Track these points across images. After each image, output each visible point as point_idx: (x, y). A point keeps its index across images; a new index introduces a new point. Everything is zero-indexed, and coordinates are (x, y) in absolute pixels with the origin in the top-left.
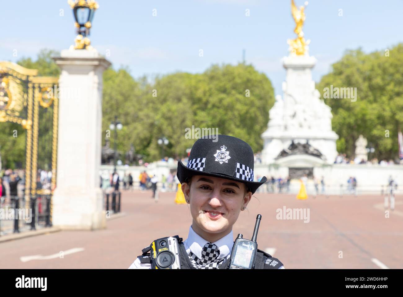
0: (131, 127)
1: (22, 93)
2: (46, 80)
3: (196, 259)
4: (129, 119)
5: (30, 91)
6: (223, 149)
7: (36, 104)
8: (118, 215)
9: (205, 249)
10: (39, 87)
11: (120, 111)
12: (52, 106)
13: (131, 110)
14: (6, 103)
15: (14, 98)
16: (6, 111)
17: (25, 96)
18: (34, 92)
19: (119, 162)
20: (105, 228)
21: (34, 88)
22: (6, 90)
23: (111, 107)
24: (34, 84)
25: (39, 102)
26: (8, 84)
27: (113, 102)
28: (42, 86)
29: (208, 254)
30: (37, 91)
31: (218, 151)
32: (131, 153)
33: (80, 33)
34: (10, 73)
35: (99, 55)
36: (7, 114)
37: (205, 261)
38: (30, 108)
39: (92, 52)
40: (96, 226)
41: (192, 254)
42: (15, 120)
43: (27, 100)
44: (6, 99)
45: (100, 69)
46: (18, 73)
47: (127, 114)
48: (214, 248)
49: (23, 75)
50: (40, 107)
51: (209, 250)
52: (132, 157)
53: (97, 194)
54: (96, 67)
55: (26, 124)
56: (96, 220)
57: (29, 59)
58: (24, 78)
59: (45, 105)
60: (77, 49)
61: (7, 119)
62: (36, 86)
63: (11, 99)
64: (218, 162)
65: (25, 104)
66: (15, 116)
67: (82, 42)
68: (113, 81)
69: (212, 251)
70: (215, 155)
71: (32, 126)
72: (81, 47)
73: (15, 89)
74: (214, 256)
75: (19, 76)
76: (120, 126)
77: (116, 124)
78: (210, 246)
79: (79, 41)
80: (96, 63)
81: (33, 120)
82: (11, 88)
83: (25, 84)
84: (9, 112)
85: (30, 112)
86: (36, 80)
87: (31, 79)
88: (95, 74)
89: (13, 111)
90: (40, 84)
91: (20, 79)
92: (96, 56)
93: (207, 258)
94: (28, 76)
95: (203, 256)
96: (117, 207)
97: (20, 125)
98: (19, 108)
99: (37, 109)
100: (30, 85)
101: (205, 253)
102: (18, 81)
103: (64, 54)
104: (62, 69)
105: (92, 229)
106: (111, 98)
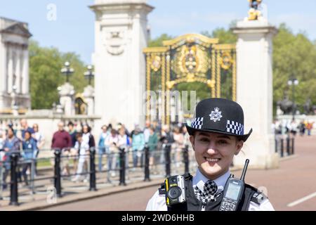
0: (308, 83)
1: (207, 58)
2: (226, 47)
3: (200, 192)
4: (306, 76)
5: (213, 56)
6: (217, 110)
7: (218, 66)
8: (292, 156)
9: (206, 185)
10: (221, 53)
11: (299, 69)
12: (231, 67)
13: (308, 68)
14: (194, 67)
15: (201, 62)
16: (195, 73)
17: (210, 61)
18: (216, 57)
19: (298, 112)
20: (277, 168)
21: (216, 53)
22: (194, 56)
23: (291, 65)
24: (216, 50)
25: (221, 65)
26: (196, 52)
27: (293, 62)
28: (223, 52)
29: (208, 189)
30: (218, 56)
31: (212, 112)
32: (308, 104)
33: (252, 6)
34: (197, 41)
35: (269, 23)
36: (195, 76)
37: (207, 194)
38: (213, 70)
39: (263, 22)
40: (269, 166)
41: (197, 188)
42: (202, 80)
43: (211, 64)
44: (194, 63)
45: (270, 36)
46: (204, 42)
47: (304, 72)
48: (213, 184)
49: (207, 44)
50: (222, 69)
51: (209, 186)
52: (308, 108)
53: (270, 140)
54: (266, 33)
55: (211, 83)
56: (269, 160)
57: (222, 29)
58: (208, 46)
59: (225, 67)
60: (250, 20)
61: (196, 79)
62: (218, 51)
63: (198, 64)
64: (213, 121)
65: (210, 67)
66: (202, 77)
67: (255, 14)
68: (293, 44)
69: (212, 187)
70: (210, 115)
71: (216, 85)
72: (254, 18)
73: (201, 55)
74: (213, 190)
75: (204, 45)
76: (296, 82)
77: (293, 80)
78: (210, 183)
79: (252, 13)
80: (266, 31)
81: (216, 80)
82: (198, 54)
83: (209, 50)
84: (197, 74)
85: (213, 73)
86: (218, 47)
87: (213, 46)
88: (266, 40)
89: (200, 72)
90: (221, 50)
91: (205, 47)
92: (266, 25)
93: (208, 192)
94: (211, 44)
95: (205, 190)
96: (291, 150)
97: (206, 85)
98: (204, 71)
99: (219, 70)
100: (213, 51)
101: (206, 188)
102: (204, 49)
103: (240, 25)
104: (238, 37)
105: (266, 169)
106: (291, 59)
